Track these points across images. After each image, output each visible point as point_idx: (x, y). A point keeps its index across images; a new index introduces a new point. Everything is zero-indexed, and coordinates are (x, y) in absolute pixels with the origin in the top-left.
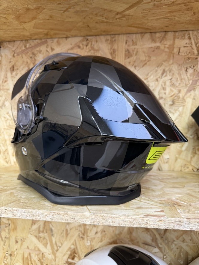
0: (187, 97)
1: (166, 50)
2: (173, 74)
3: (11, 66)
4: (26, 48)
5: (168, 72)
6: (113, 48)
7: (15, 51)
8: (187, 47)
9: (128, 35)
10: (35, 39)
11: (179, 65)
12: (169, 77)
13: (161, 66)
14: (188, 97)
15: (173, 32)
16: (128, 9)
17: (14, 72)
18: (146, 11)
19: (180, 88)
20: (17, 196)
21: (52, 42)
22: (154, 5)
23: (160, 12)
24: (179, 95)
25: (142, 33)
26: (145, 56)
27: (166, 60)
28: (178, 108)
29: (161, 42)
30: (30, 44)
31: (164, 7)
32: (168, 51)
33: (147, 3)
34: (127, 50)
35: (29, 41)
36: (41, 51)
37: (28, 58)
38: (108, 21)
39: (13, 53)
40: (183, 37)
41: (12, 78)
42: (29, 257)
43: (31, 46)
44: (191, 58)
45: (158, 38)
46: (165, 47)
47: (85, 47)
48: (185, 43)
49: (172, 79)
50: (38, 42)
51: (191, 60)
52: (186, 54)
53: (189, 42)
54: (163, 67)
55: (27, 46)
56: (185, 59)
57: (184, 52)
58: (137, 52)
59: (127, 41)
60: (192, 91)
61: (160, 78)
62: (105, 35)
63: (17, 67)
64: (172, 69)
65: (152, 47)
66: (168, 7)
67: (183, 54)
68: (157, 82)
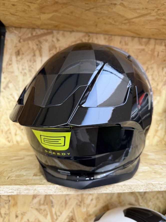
0: (162, 90)
3: (16, 50)
4: (33, 36)
5: (150, 69)
7: (21, 37)
8: (163, 52)
9: (122, 37)
10: (42, 29)
11: (158, 65)
13: (145, 64)
15: (154, 40)
16: (136, 18)
17: (19, 56)
18: (148, 22)
19: (158, 83)
21: (58, 34)
22: (157, 18)
23: (156, 24)
24: (157, 87)
25: (132, 37)
27: (149, 60)
28: (156, 98)
29: (146, 45)
30: (37, 33)
32: (151, 53)
35: (35, 30)
36: (47, 40)
37: (34, 45)
38: (115, 24)
39: (19, 39)
40: (161, 44)
41: (17, 62)
45: (144, 42)
46: (148, 50)
48: (162, 49)
53: (165, 49)
56: (162, 60)
59: (121, 41)
62: (104, 34)
63: (23, 52)
64: (153, 67)
65: (139, 49)
67: (161, 57)
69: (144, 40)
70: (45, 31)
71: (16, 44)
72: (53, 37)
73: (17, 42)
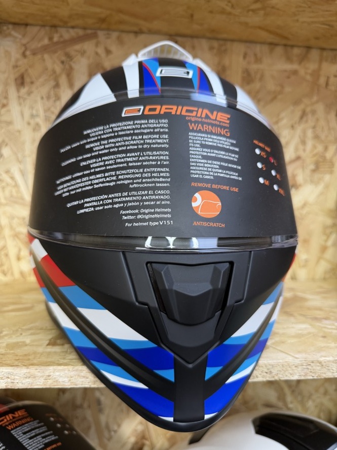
69: (296, 51)
70: (81, 32)
71: (17, 60)
72: (97, 45)
73: (19, 56)
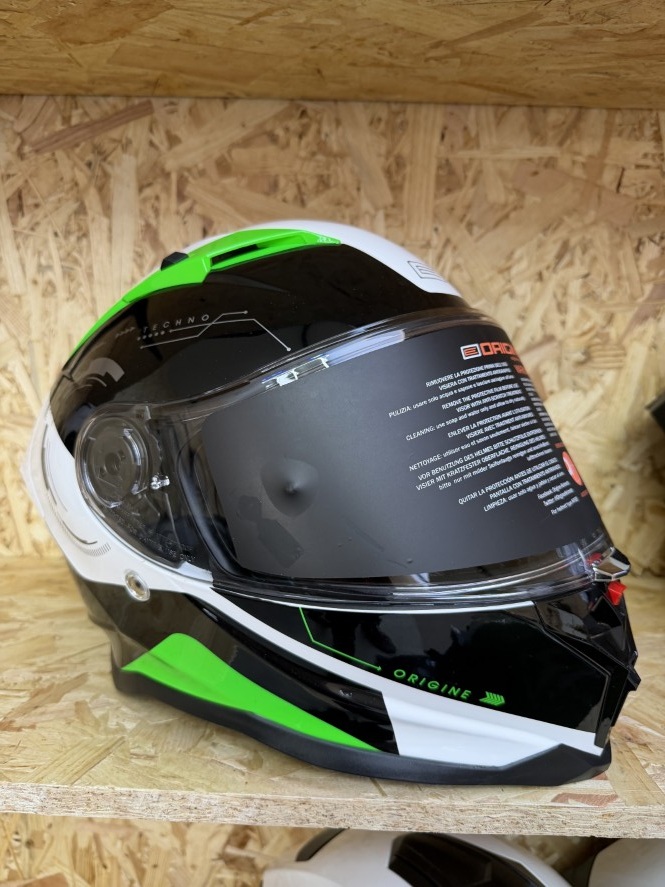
0: (631, 341)
1: (578, 172)
2: (594, 259)
3: (10, 192)
4: (71, 127)
5: (578, 252)
6: (396, 152)
7: (25, 135)
8: (647, 167)
9: (450, 108)
10: (106, 95)
11: (617, 230)
12: (579, 269)
13: (555, 229)
14: (635, 339)
15: (605, 112)
16: (479, 34)
17: (23, 215)
18: (540, 47)
19: (613, 309)
20: (105, 718)
21: (172, 112)
22: (577, 32)
23: (586, 53)
24: (607, 330)
25: (500, 105)
26: (506, 188)
27: (575, 210)
28: (602, 375)
29: (561, 144)
30: (86, 113)
31: (606, 39)
32: (584, 177)
33: (556, 23)
34: (444, 162)
35: (79, 99)
36: (129, 142)
37: (75, 165)
38: (395, 62)
39: (18, 141)
40: (636, 133)
41: (15, 238)
42: (94, 847)
43: (87, 120)
44: (655, 206)
45: (554, 127)
46: (574, 162)
47: (294, 140)
48: (640, 155)
49: (590, 277)
50: (114, 107)
51: (656, 215)
52: (641, 194)
53: (654, 151)
54: (562, 233)
55: (75, 121)
56: (636, 208)
57: (635, 184)
58: (480, 172)
59: (445, 128)
60: (651, 320)
61: (551, 270)
62: (370, 101)
63: (35, 197)
64: (591, 241)
65: (529, 160)
66: (619, 41)
67: (632, 192)
68: (538, 284)
